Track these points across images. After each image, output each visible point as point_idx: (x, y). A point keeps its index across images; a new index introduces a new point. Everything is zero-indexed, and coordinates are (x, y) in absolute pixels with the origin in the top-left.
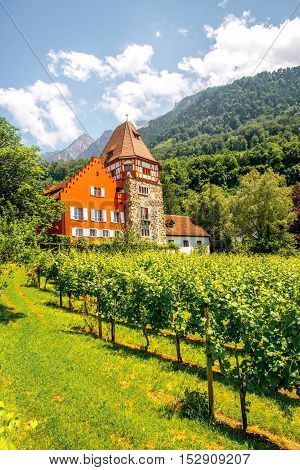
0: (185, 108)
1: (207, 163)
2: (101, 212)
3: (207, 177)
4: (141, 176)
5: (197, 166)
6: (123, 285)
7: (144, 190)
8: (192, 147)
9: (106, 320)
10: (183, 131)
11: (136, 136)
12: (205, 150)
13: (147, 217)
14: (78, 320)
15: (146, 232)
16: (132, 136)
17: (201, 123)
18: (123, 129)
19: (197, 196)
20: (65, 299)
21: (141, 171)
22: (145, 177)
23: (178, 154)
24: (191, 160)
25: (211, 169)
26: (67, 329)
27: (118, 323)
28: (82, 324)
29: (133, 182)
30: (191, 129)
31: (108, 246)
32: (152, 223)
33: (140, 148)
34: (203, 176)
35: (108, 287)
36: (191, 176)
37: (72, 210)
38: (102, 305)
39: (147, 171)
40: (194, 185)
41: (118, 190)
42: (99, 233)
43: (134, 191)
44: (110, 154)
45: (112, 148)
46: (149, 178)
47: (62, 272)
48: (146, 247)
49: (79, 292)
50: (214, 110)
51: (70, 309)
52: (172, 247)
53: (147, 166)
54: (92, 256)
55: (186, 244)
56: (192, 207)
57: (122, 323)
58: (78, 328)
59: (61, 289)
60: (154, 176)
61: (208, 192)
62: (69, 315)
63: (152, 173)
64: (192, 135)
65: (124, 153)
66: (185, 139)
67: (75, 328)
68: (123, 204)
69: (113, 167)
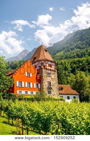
0: (69, 38)
1: (79, 61)
2: (30, 83)
3: (79, 68)
4: (48, 68)
5: (75, 63)
7: (49, 74)
8: (72, 55)
10: (68, 48)
11: (46, 51)
12: (78, 56)
13: (50, 86)
14: (14, 129)
15: (50, 92)
16: (44, 50)
17: (76, 44)
18: (40, 48)
19: (74, 76)
21: (48, 65)
22: (49, 68)
23: (66, 58)
24: (71, 60)
25: (81, 64)
26: (9, 132)
28: (16, 131)
29: (44, 70)
30: (72, 47)
31: (32, 99)
32: (53, 88)
33: (48, 56)
34: (77, 67)
36: (72, 67)
37: (18, 82)
38: (24, 122)
39: (50, 66)
40: (73, 71)
41: (38, 73)
42: (29, 93)
43: (44, 74)
44: (35, 58)
45: (36, 56)
46: (52, 69)
47: (10, 109)
48: (49, 99)
49: (16, 117)
50: (81, 39)
51: (12, 125)
52: (62, 100)
53: (51, 63)
55: (68, 98)
56: (72, 81)
59: (9, 116)
61: (79, 74)
62: (11, 127)
63: (53, 66)
64: (72, 49)
65: (41, 58)
66: (69, 51)
67: (13, 132)
68: (40, 80)
69: (36, 64)
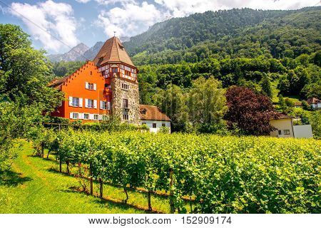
0: (156, 30)
1: (170, 69)
2: (93, 101)
3: (170, 79)
4: (123, 76)
5: (164, 71)
6: (110, 155)
7: (126, 86)
8: (160, 58)
9: (96, 181)
10: (154, 46)
11: (121, 47)
12: (169, 61)
13: (127, 106)
14: (74, 181)
15: (126, 117)
16: (118, 47)
17: (167, 42)
18: (111, 42)
19: (163, 92)
20: (64, 166)
21: (123, 72)
22: (126, 77)
23: (150, 62)
24: (159, 67)
25: (173, 74)
26: (65, 189)
27: (105, 183)
28: (77, 185)
29: (117, 80)
30: (160, 45)
31: (97, 126)
32: (131, 110)
33: (123, 56)
34: (167, 79)
35: (98, 157)
36: (159, 78)
37: (71, 98)
38: (93, 170)
39: (128, 73)
40: (160, 84)
41: (106, 85)
42: (91, 116)
43: (118, 87)
44: (101, 59)
45: (103, 55)
46: (129, 78)
47: (63, 145)
48: (125, 128)
49: (75, 161)
50: (176, 34)
51: (68, 174)
52: (144, 128)
53: (129, 69)
54: (86, 133)
55: (154, 126)
56: (159, 99)
57: (109, 184)
58: (74, 188)
59: (61, 159)
60: (133, 77)
61: (171, 88)
62: (67, 178)
63: (132, 75)
64: (160, 49)
65: (111, 59)
66: (155, 52)
67: (71, 188)
68: (109, 96)
69: (103, 68)
